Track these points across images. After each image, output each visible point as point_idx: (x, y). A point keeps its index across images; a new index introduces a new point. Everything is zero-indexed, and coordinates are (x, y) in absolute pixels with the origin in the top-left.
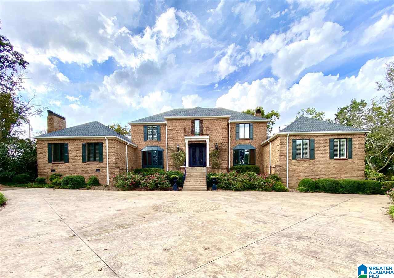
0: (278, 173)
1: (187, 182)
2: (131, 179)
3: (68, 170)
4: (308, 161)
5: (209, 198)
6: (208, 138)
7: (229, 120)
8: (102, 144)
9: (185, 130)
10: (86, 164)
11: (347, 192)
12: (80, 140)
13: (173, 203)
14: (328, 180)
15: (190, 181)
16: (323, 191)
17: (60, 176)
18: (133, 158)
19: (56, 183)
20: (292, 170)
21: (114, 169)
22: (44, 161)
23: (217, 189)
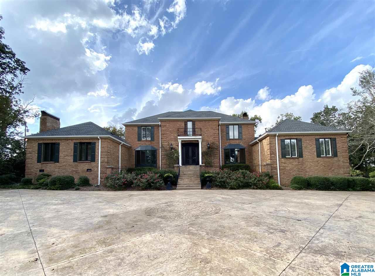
0: (270, 171)
1: (181, 181)
2: (123, 178)
3: (57, 170)
4: (297, 160)
5: (206, 198)
6: (200, 138)
7: (220, 122)
8: (95, 143)
9: (178, 130)
10: (77, 163)
11: (338, 189)
12: (72, 139)
13: (169, 204)
14: (319, 178)
15: (183, 180)
16: (316, 189)
17: (48, 176)
18: (126, 158)
19: (43, 183)
20: (282, 168)
21: (105, 169)
22: (32, 160)
23: (212, 188)
